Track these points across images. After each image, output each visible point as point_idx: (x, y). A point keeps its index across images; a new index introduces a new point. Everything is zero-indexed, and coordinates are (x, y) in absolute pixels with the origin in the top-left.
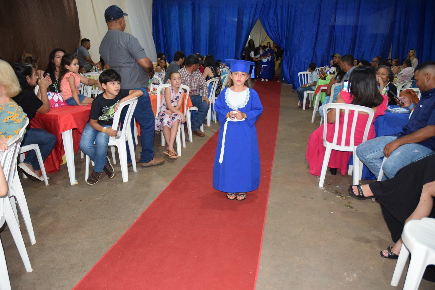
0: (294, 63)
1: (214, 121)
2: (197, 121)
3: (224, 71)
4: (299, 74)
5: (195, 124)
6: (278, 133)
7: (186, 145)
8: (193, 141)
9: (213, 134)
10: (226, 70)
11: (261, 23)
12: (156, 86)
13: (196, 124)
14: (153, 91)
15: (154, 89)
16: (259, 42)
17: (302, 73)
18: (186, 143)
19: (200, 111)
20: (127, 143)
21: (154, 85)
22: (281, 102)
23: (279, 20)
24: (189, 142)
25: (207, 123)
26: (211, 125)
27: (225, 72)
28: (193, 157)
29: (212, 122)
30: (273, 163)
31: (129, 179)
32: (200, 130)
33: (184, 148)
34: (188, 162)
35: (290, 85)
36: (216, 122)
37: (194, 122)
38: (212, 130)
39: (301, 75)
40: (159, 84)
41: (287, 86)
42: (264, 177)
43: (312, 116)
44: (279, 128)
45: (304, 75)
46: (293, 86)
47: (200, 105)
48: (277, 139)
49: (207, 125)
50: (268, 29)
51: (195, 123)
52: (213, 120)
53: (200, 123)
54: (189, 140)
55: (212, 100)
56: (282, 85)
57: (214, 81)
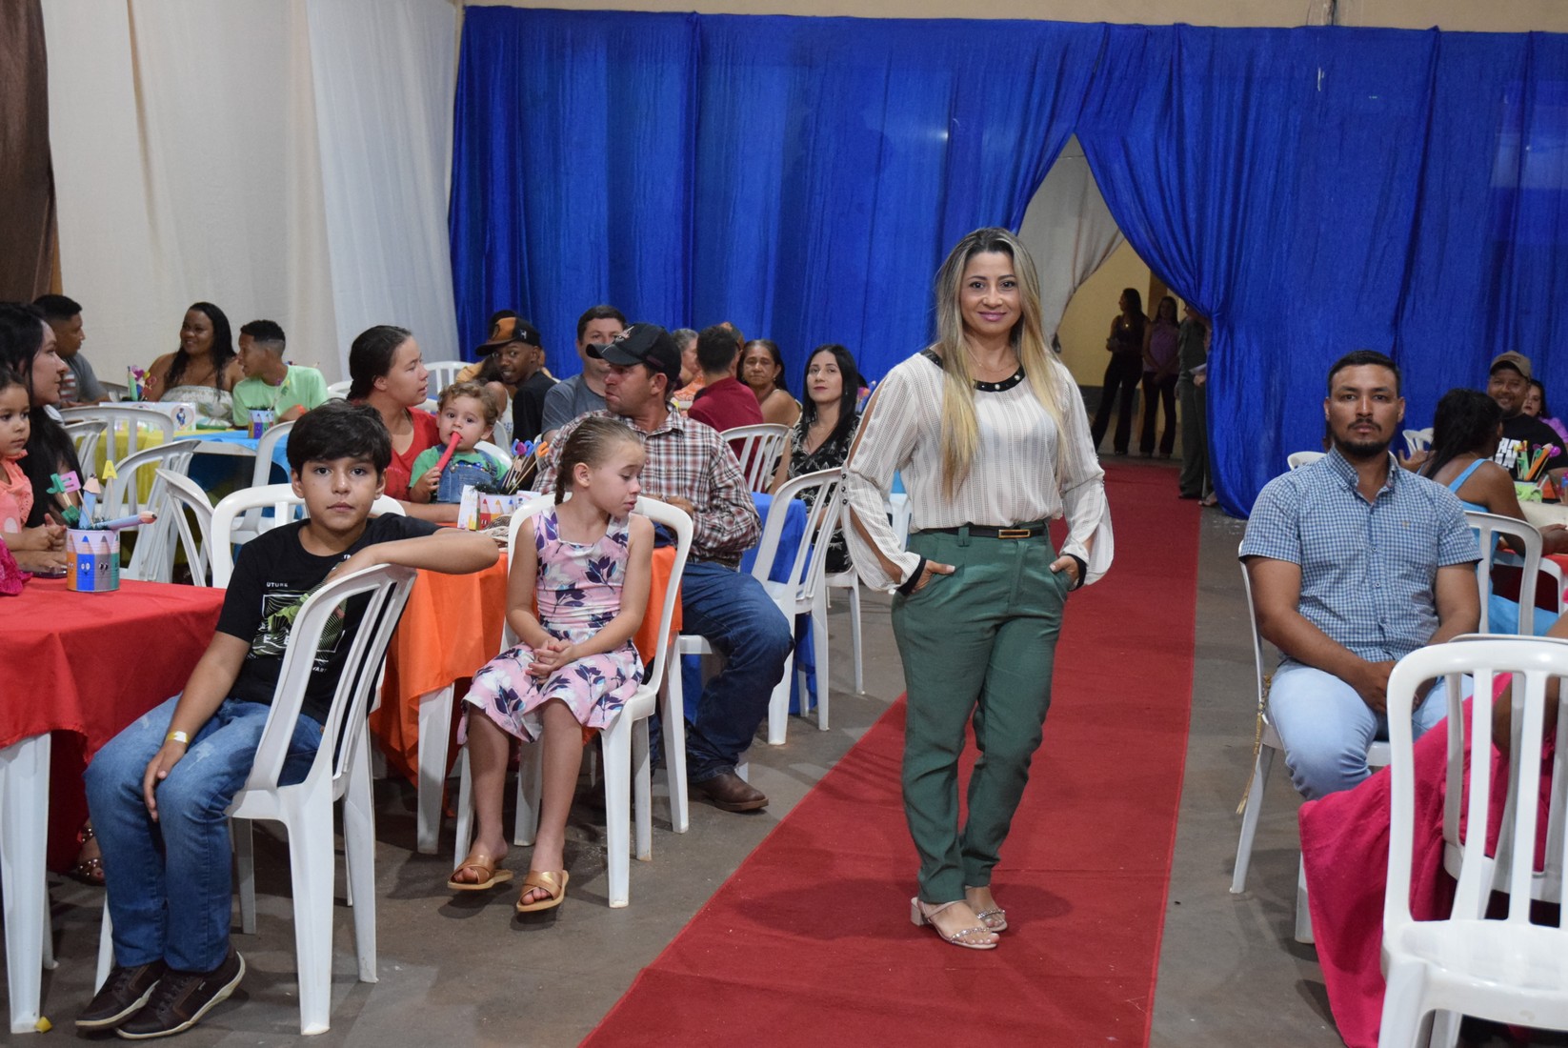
7: (653, 844)
8: (690, 826)
9: (807, 790)
11: (1084, 159)
12: (496, 504)
14: (481, 526)
15: (484, 521)
16: (1074, 270)
18: (653, 836)
20: (339, 807)
21: (484, 495)
22: (1197, 627)
23: (1189, 155)
24: (672, 830)
26: (787, 741)
28: (694, 914)
29: (798, 722)
30: (1161, 968)
31: (334, 1020)
33: (644, 862)
34: (671, 940)
38: (793, 766)
40: (514, 493)
41: (1233, 530)
42: (1111, 1039)
49: (769, 743)
50: (1126, 197)
52: (807, 715)
53: (738, 738)
54: (671, 819)
55: (808, 596)
56: (1204, 526)
57: (820, 486)
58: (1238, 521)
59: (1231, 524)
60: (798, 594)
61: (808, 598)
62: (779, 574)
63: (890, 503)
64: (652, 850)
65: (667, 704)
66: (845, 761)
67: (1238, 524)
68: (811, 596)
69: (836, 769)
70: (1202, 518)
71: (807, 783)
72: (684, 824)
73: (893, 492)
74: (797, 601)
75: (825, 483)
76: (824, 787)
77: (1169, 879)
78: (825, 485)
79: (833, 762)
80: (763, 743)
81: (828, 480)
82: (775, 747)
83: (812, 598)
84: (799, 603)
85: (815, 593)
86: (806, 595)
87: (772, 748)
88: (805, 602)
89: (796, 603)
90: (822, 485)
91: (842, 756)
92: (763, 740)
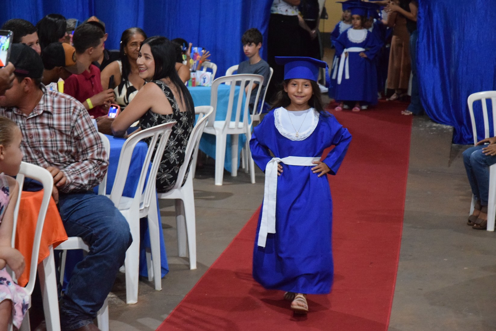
0: (457, 48)
1: (152, 285)
2: (84, 294)
3: (199, 81)
4: (472, 98)
5: (75, 304)
10: (204, 79)
13: (81, 303)
17: (482, 95)
19: (98, 254)
22: (407, 200)
26: (139, 300)
27: (202, 84)
29: (146, 286)
32: (96, 324)
35: (444, 126)
36: (158, 285)
37: (74, 294)
38: (140, 320)
39: (477, 104)
41: (432, 131)
45: (489, 101)
46: (455, 131)
47: (94, 232)
49: (126, 302)
51: (77, 301)
52: (150, 280)
53: (95, 301)
56: (414, 129)
57: (152, 137)
58: (435, 125)
59: (431, 127)
60: (141, 204)
61: (145, 208)
62: (129, 192)
63: (214, 128)
65: (45, 293)
66: (173, 315)
67: (435, 127)
69: (168, 321)
70: (412, 124)
73: (217, 119)
74: (140, 210)
75: (156, 134)
78: (155, 136)
79: (166, 316)
80: (123, 302)
81: (157, 133)
82: (130, 306)
83: (149, 207)
84: (141, 211)
85: (150, 204)
86: (145, 205)
87: (127, 307)
88: (145, 210)
89: (139, 211)
90: (154, 136)
91: (171, 311)
92: (123, 300)
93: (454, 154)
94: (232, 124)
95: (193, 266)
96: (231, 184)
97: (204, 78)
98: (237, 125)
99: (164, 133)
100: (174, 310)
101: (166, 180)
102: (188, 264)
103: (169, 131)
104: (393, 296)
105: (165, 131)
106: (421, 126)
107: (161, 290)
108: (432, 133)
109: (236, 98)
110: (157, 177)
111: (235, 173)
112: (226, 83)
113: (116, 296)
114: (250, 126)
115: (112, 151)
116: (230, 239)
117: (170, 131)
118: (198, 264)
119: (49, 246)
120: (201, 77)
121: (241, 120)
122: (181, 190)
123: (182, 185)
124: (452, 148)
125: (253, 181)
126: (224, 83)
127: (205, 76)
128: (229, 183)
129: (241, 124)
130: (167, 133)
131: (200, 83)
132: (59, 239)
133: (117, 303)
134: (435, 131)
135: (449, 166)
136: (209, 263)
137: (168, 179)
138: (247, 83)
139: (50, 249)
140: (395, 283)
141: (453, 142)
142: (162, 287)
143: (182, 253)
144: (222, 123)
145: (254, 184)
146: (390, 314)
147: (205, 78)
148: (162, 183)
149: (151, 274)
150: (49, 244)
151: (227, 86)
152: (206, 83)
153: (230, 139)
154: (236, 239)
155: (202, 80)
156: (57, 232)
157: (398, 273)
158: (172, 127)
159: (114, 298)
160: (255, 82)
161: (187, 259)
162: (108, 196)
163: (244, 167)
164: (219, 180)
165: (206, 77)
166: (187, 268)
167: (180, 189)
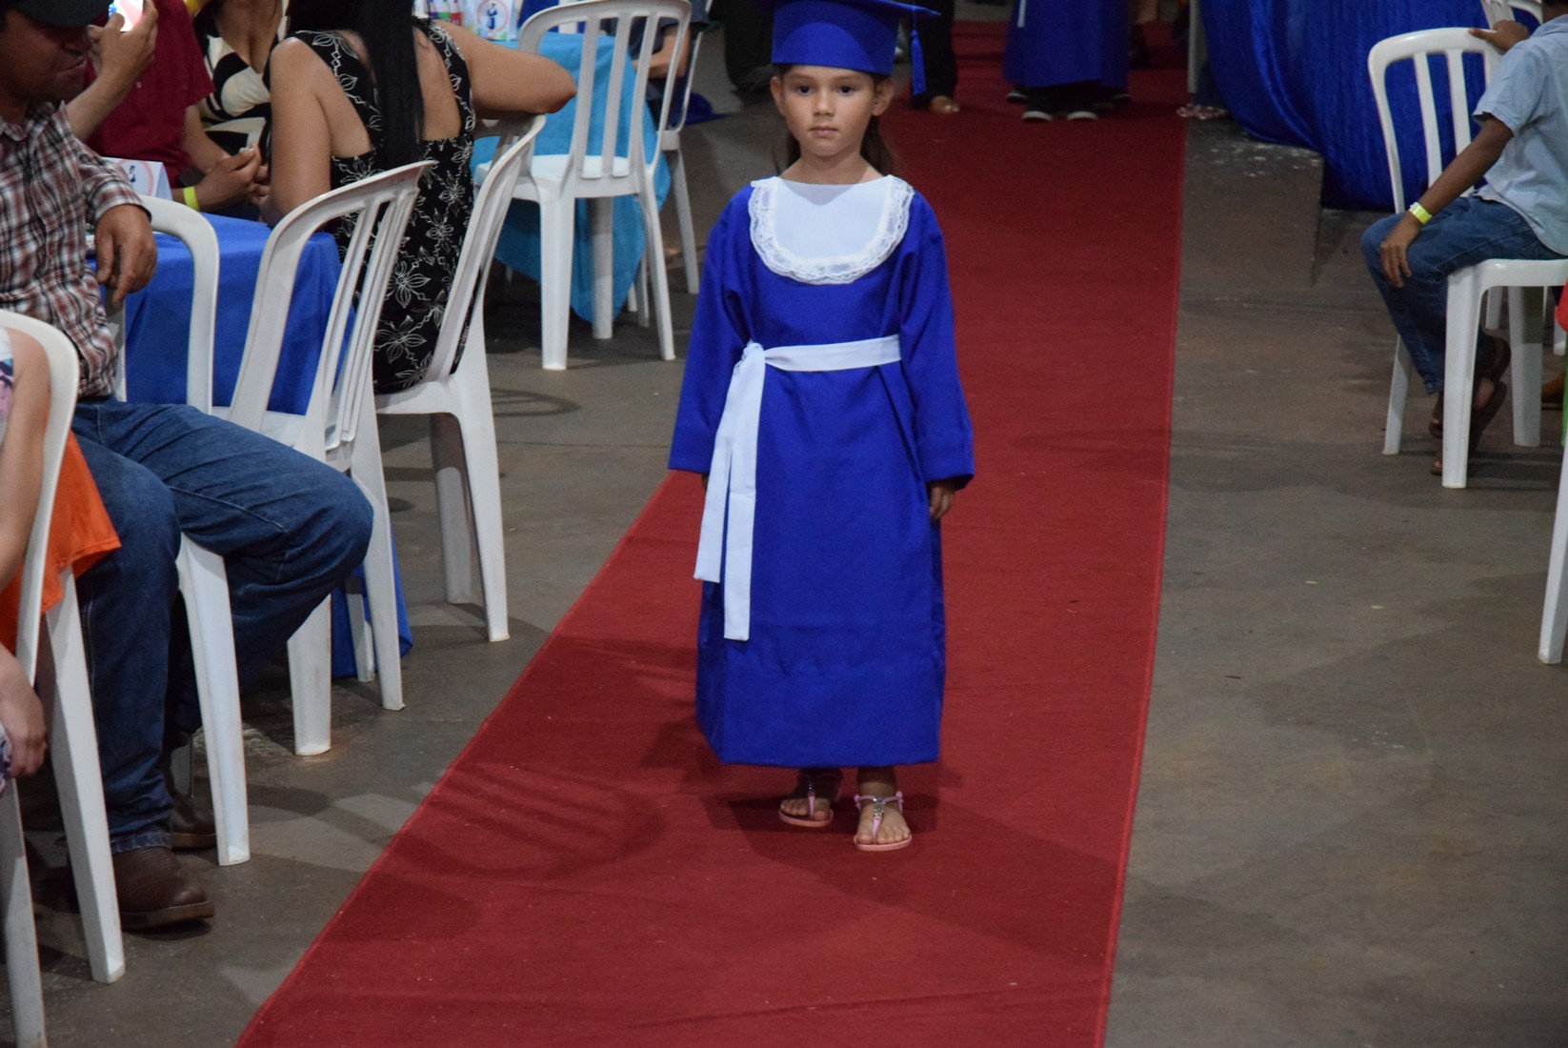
1: (373, 695)
4: (1383, 54)
6: (1144, 815)
7: (48, 1015)
17: (1413, 44)
18: (48, 996)
22: (1178, 398)
24: (91, 979)
25: (287, 715)
26: (334, 741)
29: (352, 698)
35: (1295, 152)
36: (393, 695)
38: (344, 803)
39: (1401, 73)
41: (1253, 167)
43: (1546, 574)
44: (1147, 751)
45: (1438, 63)
46: (1327, 167)
48: (1129, 898)
49: (292, 748)
54: (86, 952)
55: (345, 439)
56: (1192, 161)
57: (359, 211)
58: (1261, 146)
59: (1248, 154)
60: (329, 431)
61: (344, 444)
62: (288, 396)
64: (48, 1028)
66: (450, 783)
67: (1261, 153)
68: (350, 439)
69: (433, 803)
70: (1187, 144)
71: (374, 842)
72: (114, 963)
75: (369, 204)
76: (407, 846)
77: (1107, 1001)
78: (367, 209)
79: (426, 788)
80: (284, 751)
81: (373, 199)
82: (307, 760)
83: (353, 442)
84: (330, 455)
85: (356, 434)
86: (341, 437)
87: (299, 764)
88: (341, 451)
89: (324, 454)
90: (363, 209)
91: (442, 773)
92: (282, 745)
93: (1326, 244)
94: (593, 165)
95: (499, 632)
96: (596, 365)
97: (492, 11)
98: (608, 168)
99: (395, 200)
100: (451, 770)
101: (405, 354)
102: (480, 623)
103: (409, 194)
104: (1148, 702)
105: (397, 193)
106: (1214, 150)
107: (403, 709)
108: (1253, 175)
109: (601, 75)
110: (378, 341)
111: (604, 329)
112: (562, 30)
113: (260, 734)
114: (650, 170)
115: (226, 263)
116: (609, 541)
117: (414, 193)
118: (513, 624)
119: (60, 570)
120: (479, 10)
121: (621, 150)
122: (451, 383)
123: (454, 369)
124: (1320, 220)
125: (669, 353)
126: (555, 29)
127: (494, 5)
128: (588, 361)
129: (621, 165)
130: (405, 200)
131: (479, 30)
132: (90, 548)
133: (265, 755)
134: (1262, 167)
135: (1314, 282)
136: (550, 619)
137: (411, 349)
138: (639, 24)
139: (66, 580)
140: (1152, 662)
141: (1326, 202)
142: (404, 701)
143: (459, 588)
144: (560, 161)
145: (671, 362)
146: (1141, 755)
147: (495, 13)
148: (390, 361)
149: (365, 661)
150: (62, 564)
151: (568, 38)
152: (501, 29)
153: (587, 214)
154: (630, 541)
155: (485, 20)
156: (83, 524)
157: (1160, 629)
158: (418, 177)
159: (253, 740)
160: (662, 20)
161: (480, 611)
162: (222, 414)
163: (633, 307)
164: (554, 353)
165: (499, 8)
166: (477, 636)
167: (446, 381)
